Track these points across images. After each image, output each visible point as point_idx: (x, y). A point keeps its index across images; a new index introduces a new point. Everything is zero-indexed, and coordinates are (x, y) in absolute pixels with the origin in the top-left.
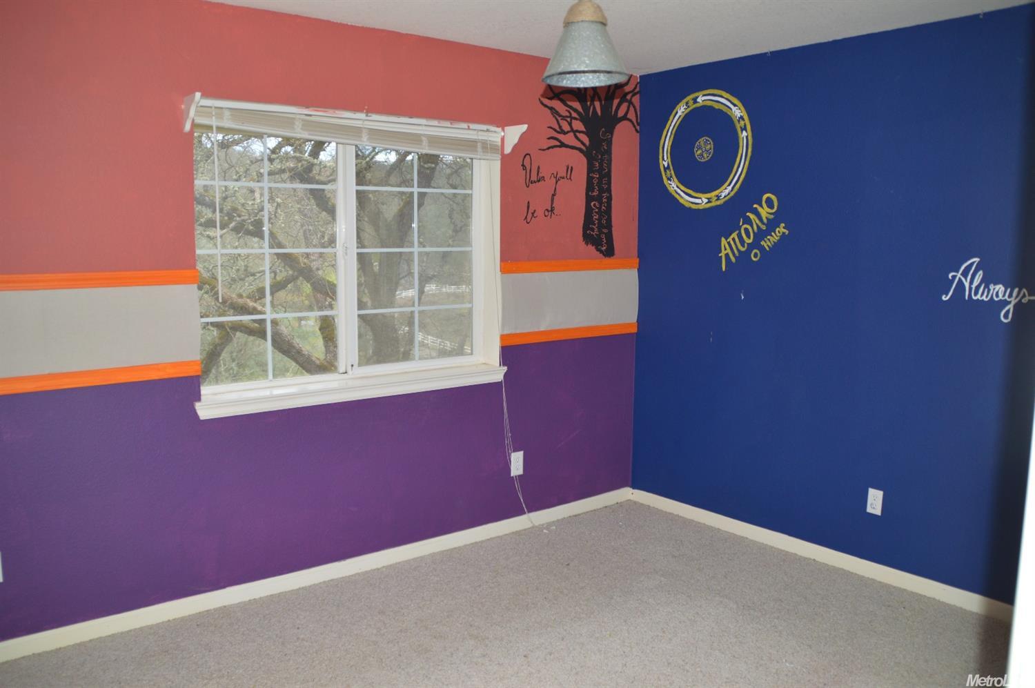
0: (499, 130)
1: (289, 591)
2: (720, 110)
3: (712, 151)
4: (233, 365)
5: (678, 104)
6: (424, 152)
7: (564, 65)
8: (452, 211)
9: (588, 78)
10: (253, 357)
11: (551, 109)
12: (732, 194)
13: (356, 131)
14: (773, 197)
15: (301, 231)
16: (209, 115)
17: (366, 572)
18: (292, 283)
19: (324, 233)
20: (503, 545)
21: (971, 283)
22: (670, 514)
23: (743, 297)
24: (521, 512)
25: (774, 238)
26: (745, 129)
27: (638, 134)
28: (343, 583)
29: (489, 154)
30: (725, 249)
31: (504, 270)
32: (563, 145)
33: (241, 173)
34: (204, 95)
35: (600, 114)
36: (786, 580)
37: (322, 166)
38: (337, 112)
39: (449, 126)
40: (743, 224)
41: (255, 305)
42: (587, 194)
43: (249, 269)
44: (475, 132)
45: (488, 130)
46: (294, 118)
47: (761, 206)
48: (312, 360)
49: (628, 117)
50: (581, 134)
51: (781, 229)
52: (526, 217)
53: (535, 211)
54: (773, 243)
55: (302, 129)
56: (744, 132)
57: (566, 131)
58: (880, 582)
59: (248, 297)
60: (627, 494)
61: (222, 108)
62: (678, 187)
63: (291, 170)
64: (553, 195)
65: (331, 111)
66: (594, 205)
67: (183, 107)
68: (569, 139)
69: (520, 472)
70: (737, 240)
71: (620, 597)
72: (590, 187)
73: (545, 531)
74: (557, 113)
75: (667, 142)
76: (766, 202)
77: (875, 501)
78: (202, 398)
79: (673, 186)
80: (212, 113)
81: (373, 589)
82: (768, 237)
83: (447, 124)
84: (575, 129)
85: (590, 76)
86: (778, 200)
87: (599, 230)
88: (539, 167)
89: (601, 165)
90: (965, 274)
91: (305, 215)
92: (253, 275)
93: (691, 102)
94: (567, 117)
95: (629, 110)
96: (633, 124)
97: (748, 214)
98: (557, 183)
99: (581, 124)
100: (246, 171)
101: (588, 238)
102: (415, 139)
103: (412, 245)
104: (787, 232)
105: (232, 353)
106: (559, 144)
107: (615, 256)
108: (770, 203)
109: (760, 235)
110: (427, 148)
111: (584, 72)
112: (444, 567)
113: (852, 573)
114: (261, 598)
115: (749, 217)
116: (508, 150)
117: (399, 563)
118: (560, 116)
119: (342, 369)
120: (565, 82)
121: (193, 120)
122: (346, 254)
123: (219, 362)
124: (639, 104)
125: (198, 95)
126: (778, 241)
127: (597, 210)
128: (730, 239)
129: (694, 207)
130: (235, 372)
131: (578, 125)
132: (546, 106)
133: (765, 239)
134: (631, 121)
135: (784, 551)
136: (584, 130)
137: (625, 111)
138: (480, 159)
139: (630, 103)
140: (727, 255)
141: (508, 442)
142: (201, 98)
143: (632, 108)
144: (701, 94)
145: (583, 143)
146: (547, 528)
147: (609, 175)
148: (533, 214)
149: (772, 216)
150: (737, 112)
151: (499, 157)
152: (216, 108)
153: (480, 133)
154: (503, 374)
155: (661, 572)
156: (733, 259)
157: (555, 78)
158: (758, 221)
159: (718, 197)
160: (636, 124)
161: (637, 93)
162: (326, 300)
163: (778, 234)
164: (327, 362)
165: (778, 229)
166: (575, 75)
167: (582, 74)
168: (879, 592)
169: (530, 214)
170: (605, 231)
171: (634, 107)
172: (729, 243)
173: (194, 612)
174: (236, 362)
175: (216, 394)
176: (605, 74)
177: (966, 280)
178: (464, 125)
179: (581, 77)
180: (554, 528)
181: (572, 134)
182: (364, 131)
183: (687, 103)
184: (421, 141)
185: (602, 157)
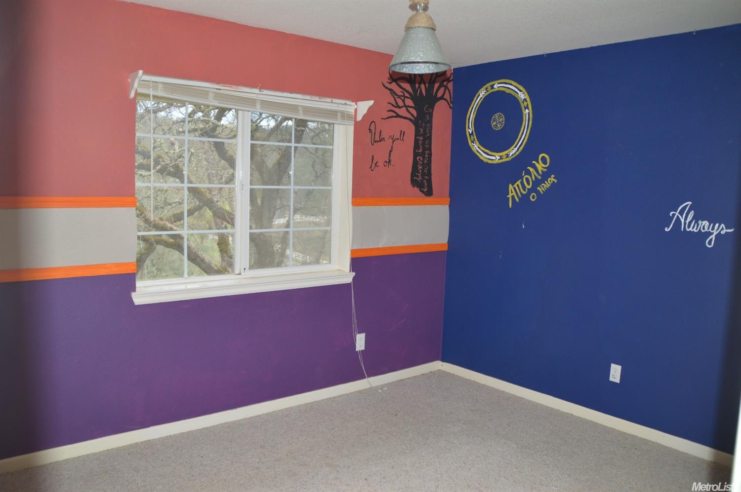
0: (353, 104)
1: (195, 430)
2: (510, 94)
3: (504, 123)
4: (154, 269)
5: (480, 89)
6: (300, 118)
7: (405, 57)
8: (314, 162)
9: (421, 67)
10: (168, 263)
11: (390, 90)
12: (518, 153)
13: (251, 102)
14: (547, 156)
15: (206, 174)
16: (148, 87)
17: (251, 418)
18: (198, 211)
19: (222, 176)
20: (350, 400)
21: (686, 219)
22: (469, 380)
23: (524, 227)
24: (363, 377)
25: (547, 185)
26: (527, 107)
27: (451, 110)
28: (235, 425)
29: (346, 121)
30: (512, 192)
31: (354, 204)
32: (398, 116)
33: (166, 131)
34: (145, 73)
35: (424, 95)
36: (551, 428)
37: (224, 127)
38: (239, 87)
39: (318, 100)
40: (525, 175)
41: (172, 226)
42: (414, 151)
43: (167, 200)
44: (336, 105)
45: (345, 104)
46: (208, 91)
47: (538, 163)
48: (211, 266)
49: (444, 97)
50: (411, 109)
51: (552, 179)
52: (371, 166)
53: (377, 162)
54: (546, 189)
55: (213, 99)
56: (527, 110)
57: (400, 106)
58: (618, 431)
59: (166, 220)
60: (438, 366)
61: (157, 82)
62: (478, 147)
63: (201, 130)
64: (391, 151)
65: (235, 87)
66: (419, 159)
67: (129, 80)
68: (402, 112)
69: (363, 348)
70: (520, 186)
71: (434, 438)
72: (416, 146)
73: (379, 391)
74: (394, 93)
75: (472, 116)
76: (541, 159)
77: (615, 373)
78: (137, 289)
79: (476, 147)
80: (150, 86)
81: (256, 430)
82: (543, 184)
83: (317, 98)
84: (407, 104)
85: (422, 65)
86: (550, 158)
87: (423, 177)
88: (381, 131)
89: (425, 131)
90: (681, 213)
91: (209, 162)
92: (170, 204)
93: (489, 88)
94: (402, 96)
95: (446, 92)
96: (448, 102)
97: (528, 168)
98: (393, 142)
99: (411, 101)
100: (169, 129)
101: (414, 182)
102: (294, 108)
103: (289, 184)
104: (556, 181)
105: (152, 260)
106: (395, 115)
107: (433, 196)
108: (544, 160)
109: (537, 183)
110: (302, 115)
111: (419, 62)
112: (307, 415)
113: (599, 424)
114: (175, 435)
115: (529, 170)
116: (359, 118)
117: (275, 412)
118: (397, 95)
119: (237, 271)
120: (404, 69)
121: (136, 90)
122: (242, 189)
123: (144, 267)
124: (452, 88)
125: (141, 72)
126: (550, 187)
127: (421, 163)
128: (515, 186)
129: (490, 162)
130: (155, 274)
131: (409, 102)
132: (387, 88)
133: (541, 186)
134: (446, 100)
135: (550, 407)
136: (414, 106)
137: (443, 93)
138: (339, 124)
139: (446, 87)
140: (513, 197)
141: (355, 326)
142: (142, 75)
143: (447, 91)
144: (496, 82)
145: (412, 115)
146: (381, 389)
147: (430, 138)
148: (376, 164)
149: (545, 170)
150: (522, 95)
151: (353, 123)
152: (153, 82)
153: (340, 106)
154: (352, 278)
155: (463, 421)
156: (517, 200)
157: (398, 67)
158: (535, 173)
159: (507, 156)
160: (450, 103)
161: (451, 81)
162: (222, 223)
163: (550, 183)
164: (223, 268)
165: (549, 179)
166: (412, 65)
167: (417, 64)
168: (617, 437)
169: (374, 164)
170: (427, 177)
171: (449, 90)
172: (514, 188)
173: (126, 444)
174: (155, 267)
175: (147, 287)
176: (434, 65)
177: (682, 218)
178: (329, 100)
179: (416, 66)
180: (386, 388)
181: (405, 108)
182: (258, 102)
183: (486, 89)
184: (298, 110)
185: (425, 125)
